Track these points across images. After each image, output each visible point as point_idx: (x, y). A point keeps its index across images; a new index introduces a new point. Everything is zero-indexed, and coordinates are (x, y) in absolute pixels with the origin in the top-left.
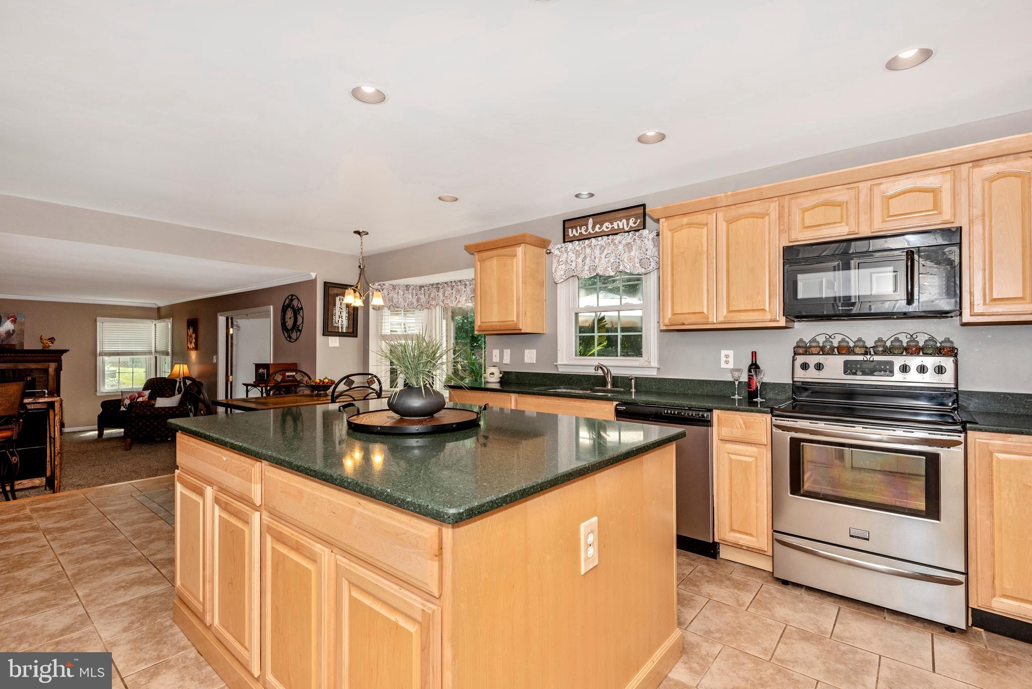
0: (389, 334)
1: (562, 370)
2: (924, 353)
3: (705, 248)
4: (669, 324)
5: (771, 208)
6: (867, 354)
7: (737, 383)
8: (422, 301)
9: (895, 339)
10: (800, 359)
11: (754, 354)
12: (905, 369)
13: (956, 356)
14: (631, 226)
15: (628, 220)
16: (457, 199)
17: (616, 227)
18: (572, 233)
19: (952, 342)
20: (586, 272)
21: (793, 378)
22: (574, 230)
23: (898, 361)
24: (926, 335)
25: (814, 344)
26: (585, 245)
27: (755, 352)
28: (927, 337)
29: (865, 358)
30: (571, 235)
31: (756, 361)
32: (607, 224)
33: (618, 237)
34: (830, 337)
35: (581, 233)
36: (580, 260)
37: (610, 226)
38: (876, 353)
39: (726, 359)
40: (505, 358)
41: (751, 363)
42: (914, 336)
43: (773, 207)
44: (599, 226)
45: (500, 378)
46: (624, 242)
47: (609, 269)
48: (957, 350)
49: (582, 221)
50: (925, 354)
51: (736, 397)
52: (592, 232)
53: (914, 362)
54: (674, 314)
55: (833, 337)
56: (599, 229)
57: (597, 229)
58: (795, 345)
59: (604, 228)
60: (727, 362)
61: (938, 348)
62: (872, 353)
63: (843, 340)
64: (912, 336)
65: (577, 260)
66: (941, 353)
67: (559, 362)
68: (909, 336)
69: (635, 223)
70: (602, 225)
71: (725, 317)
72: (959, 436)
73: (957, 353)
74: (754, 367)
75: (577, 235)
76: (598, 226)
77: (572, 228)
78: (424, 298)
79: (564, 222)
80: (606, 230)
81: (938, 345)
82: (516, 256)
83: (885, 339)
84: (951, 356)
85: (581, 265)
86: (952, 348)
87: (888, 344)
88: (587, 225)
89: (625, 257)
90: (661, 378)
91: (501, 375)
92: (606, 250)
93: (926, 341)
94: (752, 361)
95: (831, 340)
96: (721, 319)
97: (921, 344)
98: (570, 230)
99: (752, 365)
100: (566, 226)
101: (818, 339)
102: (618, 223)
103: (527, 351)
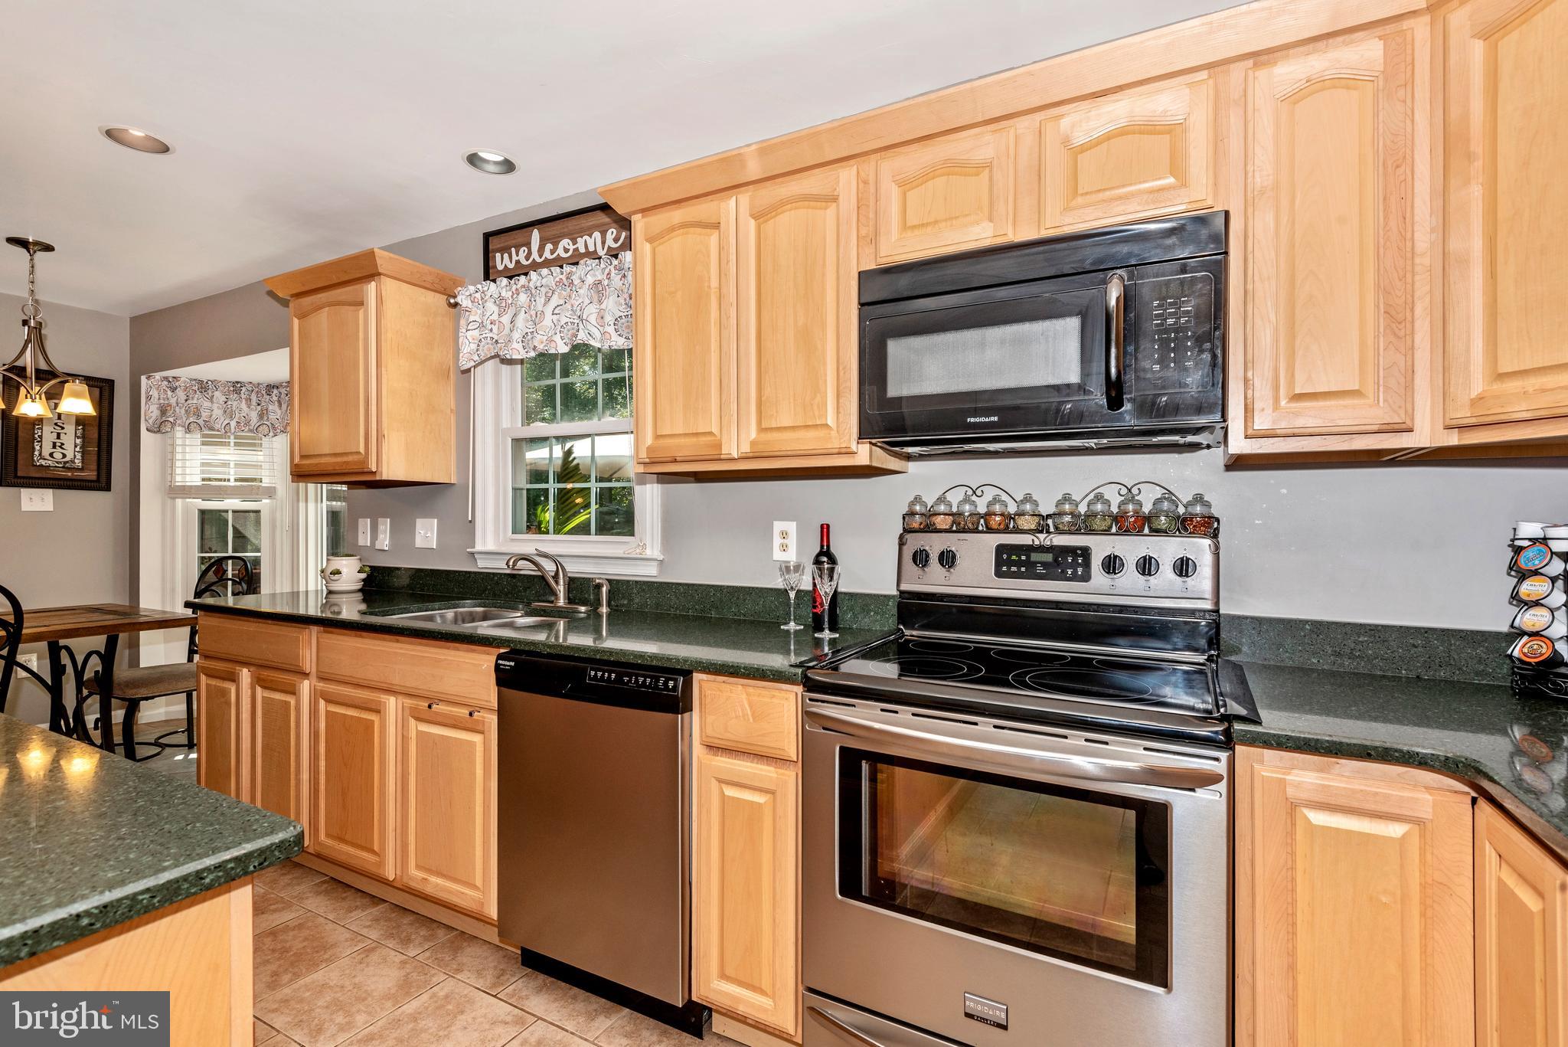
0: (200, 484)
1: (483, 565)
2: (1152, 530)
3: (714, 283)
4: (647, 460)
5: (841, 184)
6: (1041, 532)
7: (792, 595)
8: (272, 416)
9: (1096, 497)
10: (915, 542)
11: (825, 530)
12: (1112, 565)
13: (1215, 535)
14: (609, 247)
15: (604, 234)
16: (165, 149)
17: (582, 250)
18: (501, 262)
19: (1208, 505)
20: (515, 345)
21: (898, 585)
22: (506, 256)
23: (1101, 547)
24: (1158, 488)
25: (942, 508)
26: (519, 286)
27: (828, 526)
28: (1158, 493)
29: (1035, 539)
30: (500, 267)
31: (828, 546)
32: (565, 242)
33: (578, 272)
34: (974, 492)
35: (518, 262)
36: (506, 319)
37: (572, 247)
38: (1059, 531)
39: (782, 541)
40: (381, 536)
41: (818, 550)
42: (1135, 491)
43: (846, 178)
44: (552, 247)
45: (363, 580)
46: (590, 280)
47: (557, 338)
48: (1219, 524)
49: (518, 236)
50: (1156, 531)
51: (792, 626)
52: (539, 260)
53: (1131, 549)
54: (657, 437)
55: (979, 493)
56: (552, 253)
57: (547, 254)
58: (905, 510)
59: (560, 251)
60: (784, 548)
61: (1179, 517)
62: (1052, 529)
63: (996, 500)
64: (1130, 490)
65: (502, 319)
66: (1186, 529)
67: (479, 547)
68: (1124, 491)
69: (616, 240)
70: (556, 245)
71: (753, 443)
72: (1217, 759)
73: (1217, 529)
74: (825, 558)
75: (511, 266)
76: (549, 247)
77: (502, 250)
78: (279, 412)
79: (487, 237)
80: (564, 255)
81: (1181, 510)
82: (363, 304)
83: (1076, 497)
84: (1205, 535)
85: (507, 331)
86: (1209, 517)
87: (1082, 509)
88: (528, 245)
89: (592, 313)
90: (661, 583)
91: (363, 576)
92: (555, 297)
93: (1157, 502)
94: (822, 546)
95: (974, 498)
96: (746, 448)
97: (1147, 509)
98: (498, 255)
99: (821, 553)
100: (490, 247)
101: (949, 497)
102: (586, 241)
103: (420, 522)
